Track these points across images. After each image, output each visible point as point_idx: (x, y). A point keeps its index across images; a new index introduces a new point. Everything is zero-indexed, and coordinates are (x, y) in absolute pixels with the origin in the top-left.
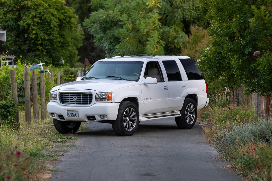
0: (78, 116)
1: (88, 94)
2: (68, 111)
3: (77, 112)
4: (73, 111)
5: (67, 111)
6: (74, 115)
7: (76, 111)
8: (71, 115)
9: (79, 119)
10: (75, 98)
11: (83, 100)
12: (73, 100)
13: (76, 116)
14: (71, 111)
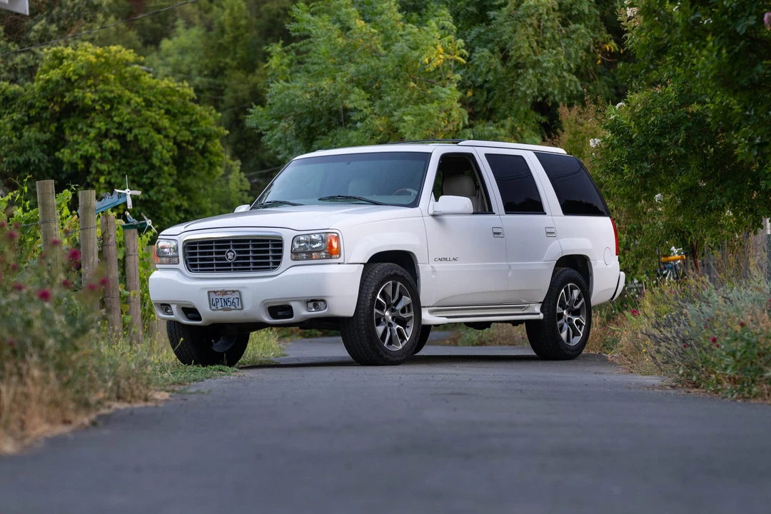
0: (240, 307)
1: (268, 241)
2: (211, 293)
3: (236, 295)
4: (224, 292)
5: (209, 292)
6: (229, 304)
7: (233, 291)
8: (219, 304)
9: (245, 314)
10: (233, 254)
11: (255, 258)
12: (225, 260)
13: (234, 307)
14: (219, 293)
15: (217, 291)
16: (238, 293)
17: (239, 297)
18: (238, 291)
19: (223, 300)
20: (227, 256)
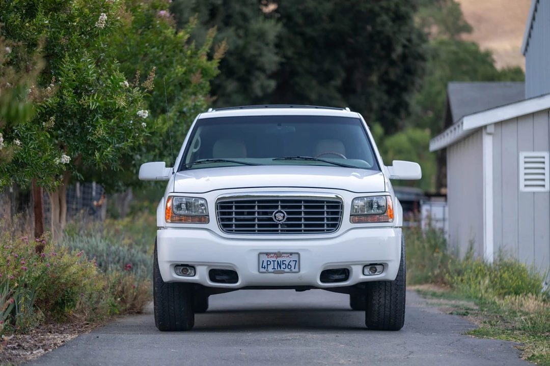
0: (297, 270)
1: (323, 202)
2: (261, 255)
3: (295, 257)
4: (278, 254)
5: (260, 253)
6: (283, 266)
7: (291, 254)
10: (282, 215)
12: (273, 221)
13: (289, 270)
14: (272, 255)
15: (270, 253)
16: (297, 255)
17: (297, 260)
18: (298, 254)
19: (276, 263)
20: (275, 217)
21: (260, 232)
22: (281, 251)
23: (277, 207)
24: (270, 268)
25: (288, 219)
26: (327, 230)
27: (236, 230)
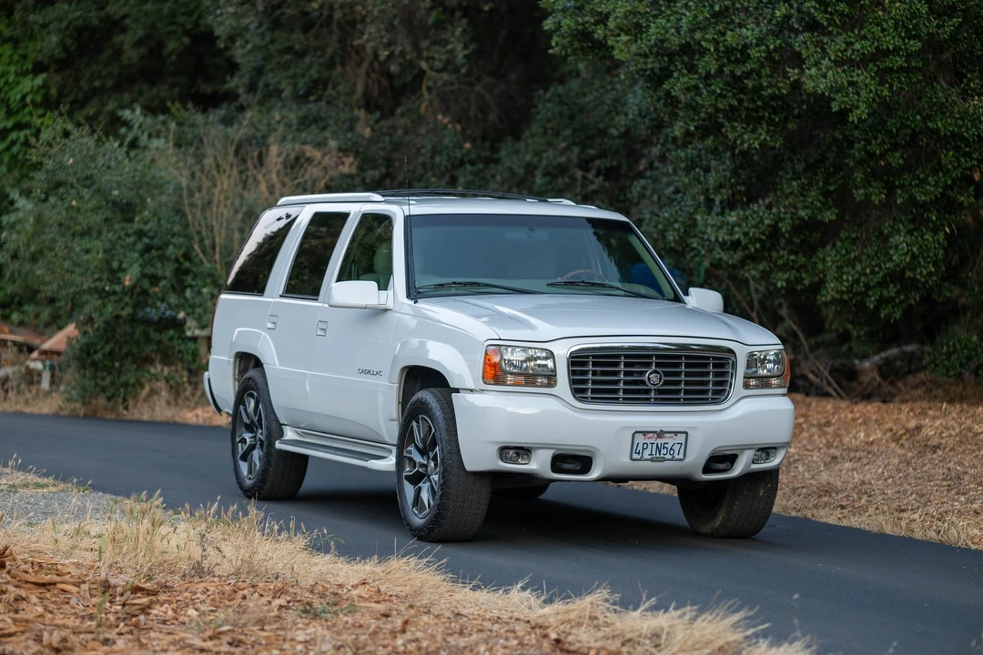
0: (681, 456)
2: (636, 435)
3: (681, 438)
4: (660, 434)
5: (635, 433)
6: (664, 451)
7: (676, 433)
10: (658, 376)
12: (646, 385)
13: (670, 457)
14: (651, 435)
15: (649, 432)
16: (684, 435)
17: (683, 441)
18: (686, 433)
19: (655, 446)
20: (649, 378)
21: (627, 401)
22: (665, 430)
23: (648, 365)
24: (646, 455)
25: (666, 383)
26: (712, 399)
27: (592, 398)
